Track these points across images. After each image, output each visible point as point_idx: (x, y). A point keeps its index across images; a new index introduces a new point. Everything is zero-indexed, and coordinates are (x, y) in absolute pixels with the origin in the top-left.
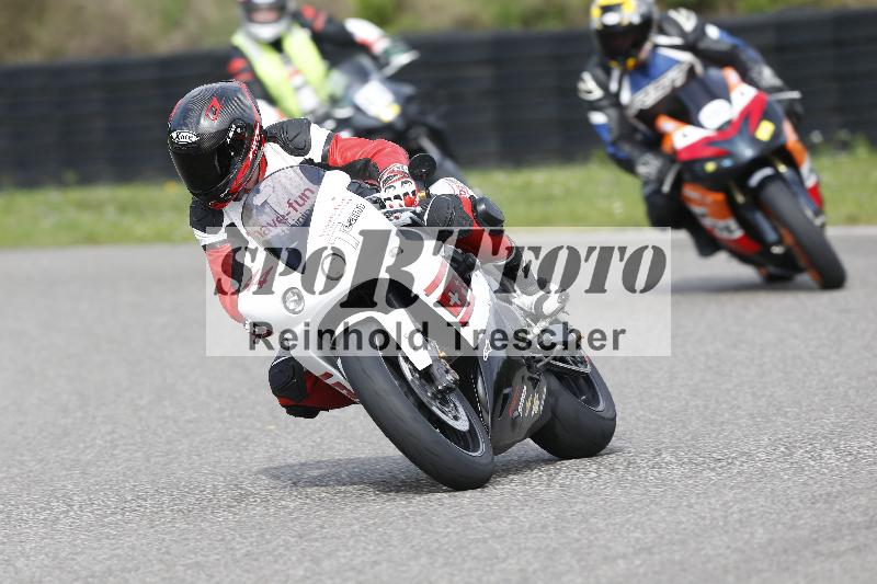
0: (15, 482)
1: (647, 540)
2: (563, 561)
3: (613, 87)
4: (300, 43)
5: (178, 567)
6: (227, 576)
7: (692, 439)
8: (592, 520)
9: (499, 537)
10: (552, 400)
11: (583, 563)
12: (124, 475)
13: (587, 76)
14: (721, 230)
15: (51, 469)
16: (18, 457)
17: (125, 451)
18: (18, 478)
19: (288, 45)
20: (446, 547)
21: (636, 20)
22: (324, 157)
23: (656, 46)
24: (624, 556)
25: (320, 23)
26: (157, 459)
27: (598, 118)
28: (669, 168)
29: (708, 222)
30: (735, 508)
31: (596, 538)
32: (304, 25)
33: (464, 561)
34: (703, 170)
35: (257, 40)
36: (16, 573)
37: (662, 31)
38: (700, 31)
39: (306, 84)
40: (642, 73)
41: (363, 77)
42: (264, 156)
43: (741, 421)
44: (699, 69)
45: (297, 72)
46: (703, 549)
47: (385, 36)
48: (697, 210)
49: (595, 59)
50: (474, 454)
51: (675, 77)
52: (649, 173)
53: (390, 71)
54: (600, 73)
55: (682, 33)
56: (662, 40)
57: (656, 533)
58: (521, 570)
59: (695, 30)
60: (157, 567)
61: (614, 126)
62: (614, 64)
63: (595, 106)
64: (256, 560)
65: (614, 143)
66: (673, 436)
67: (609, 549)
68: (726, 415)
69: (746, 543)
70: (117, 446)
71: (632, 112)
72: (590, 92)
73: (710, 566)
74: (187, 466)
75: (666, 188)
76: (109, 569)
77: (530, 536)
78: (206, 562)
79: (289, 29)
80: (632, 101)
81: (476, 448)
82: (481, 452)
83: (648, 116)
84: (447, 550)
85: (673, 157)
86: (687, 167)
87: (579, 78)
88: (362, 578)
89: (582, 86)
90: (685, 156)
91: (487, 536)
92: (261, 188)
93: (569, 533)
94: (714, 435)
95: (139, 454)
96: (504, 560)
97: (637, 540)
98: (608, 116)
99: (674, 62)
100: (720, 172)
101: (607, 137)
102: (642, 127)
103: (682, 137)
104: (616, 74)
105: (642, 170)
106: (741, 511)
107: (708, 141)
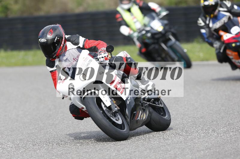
0: (37, 129)
1: (209, 146)
2: (186, 151)
3: (207, 22)
4: (136, 9)
5: (81, 153)
6: (94, 155)
7: (222, 118)
8: (194, 140)
9: (168, 145)
10: (150, 115)
11: (192, 152)
12: (66, 127)
13: (200, 19)
14: (237, 62)
15: (46, 126)
16: (37, 123)
17: (66, 121)
18: (37, 128)
19: (132, 10)
20: (154, 147)
21: (213, 3)
22: (83, 46)
23: (219, 11)
24: (203, 150)
25: (141, 4)
26: (75, 123)
27: (203, 31)
28: (222, 45)
29: (233, 61)
30: (233, 137)
31: (195, 145)
32: (137, 4)
33: (159, 151)
34: (232, 46)
35: (123, 9)
36: (37, 154)
37: (221, 7)
38: (232, 7)
39: (137, 21)
40: (216, 18)
41: (153, 19)
42: (66, 45)
43: (235, 113)
44: (232, 17)
45: (135, 18)
46: (225, 148)
47: (159, 7)
48: (231, 57)
49: (202, 15)
50: (123, 131)
51: (225, 20)
52: (217, 47)
53: (161, 17)
54: (204, 18)
55: (227, 7)
56: (221, 9)
57: (212, 144)
58: (175, 154)
59: (231, 6)
60: (75, 153)
61: (208, 33)
62: (207, 16)
63: (202, 27)
64: (102, 151)
65: (207, 38)
66: (216, 117)
67: (199, 148)
68: (231, 112)
69: (237, 147)
70: (64, 119)
71: (213, 29)
72: (201, 24)
73: (227, 153)
74: (83, 125)
75: (222, 51)
76: (62, 153)
77: (177, 144)
78: (89, 151)
79: (132, 6)
80: (213, 26)
81: (124, 129)
82: (126, 130)
83: (217, 30)
84: (154, 148)
85: (223, 42)
86: (227, 45)
87: (198, 20)
88: (131, 156)
89: (199, 22)
90: (227, 42)
91: (166, 144)
92: (66, 54)
93: (188, 144)
94: (228, 117)
95: (70, 122)
96: (170, 151)
97: (207, 146)
98: (206, 30)
99: (224, 16)
100: (236, 46)
101: (206, 36)
102: (215, 33)
103: (226, 36)
104: (208, 19)
105: (215, 45)
106: (235, 138)
107: (233, 38)
